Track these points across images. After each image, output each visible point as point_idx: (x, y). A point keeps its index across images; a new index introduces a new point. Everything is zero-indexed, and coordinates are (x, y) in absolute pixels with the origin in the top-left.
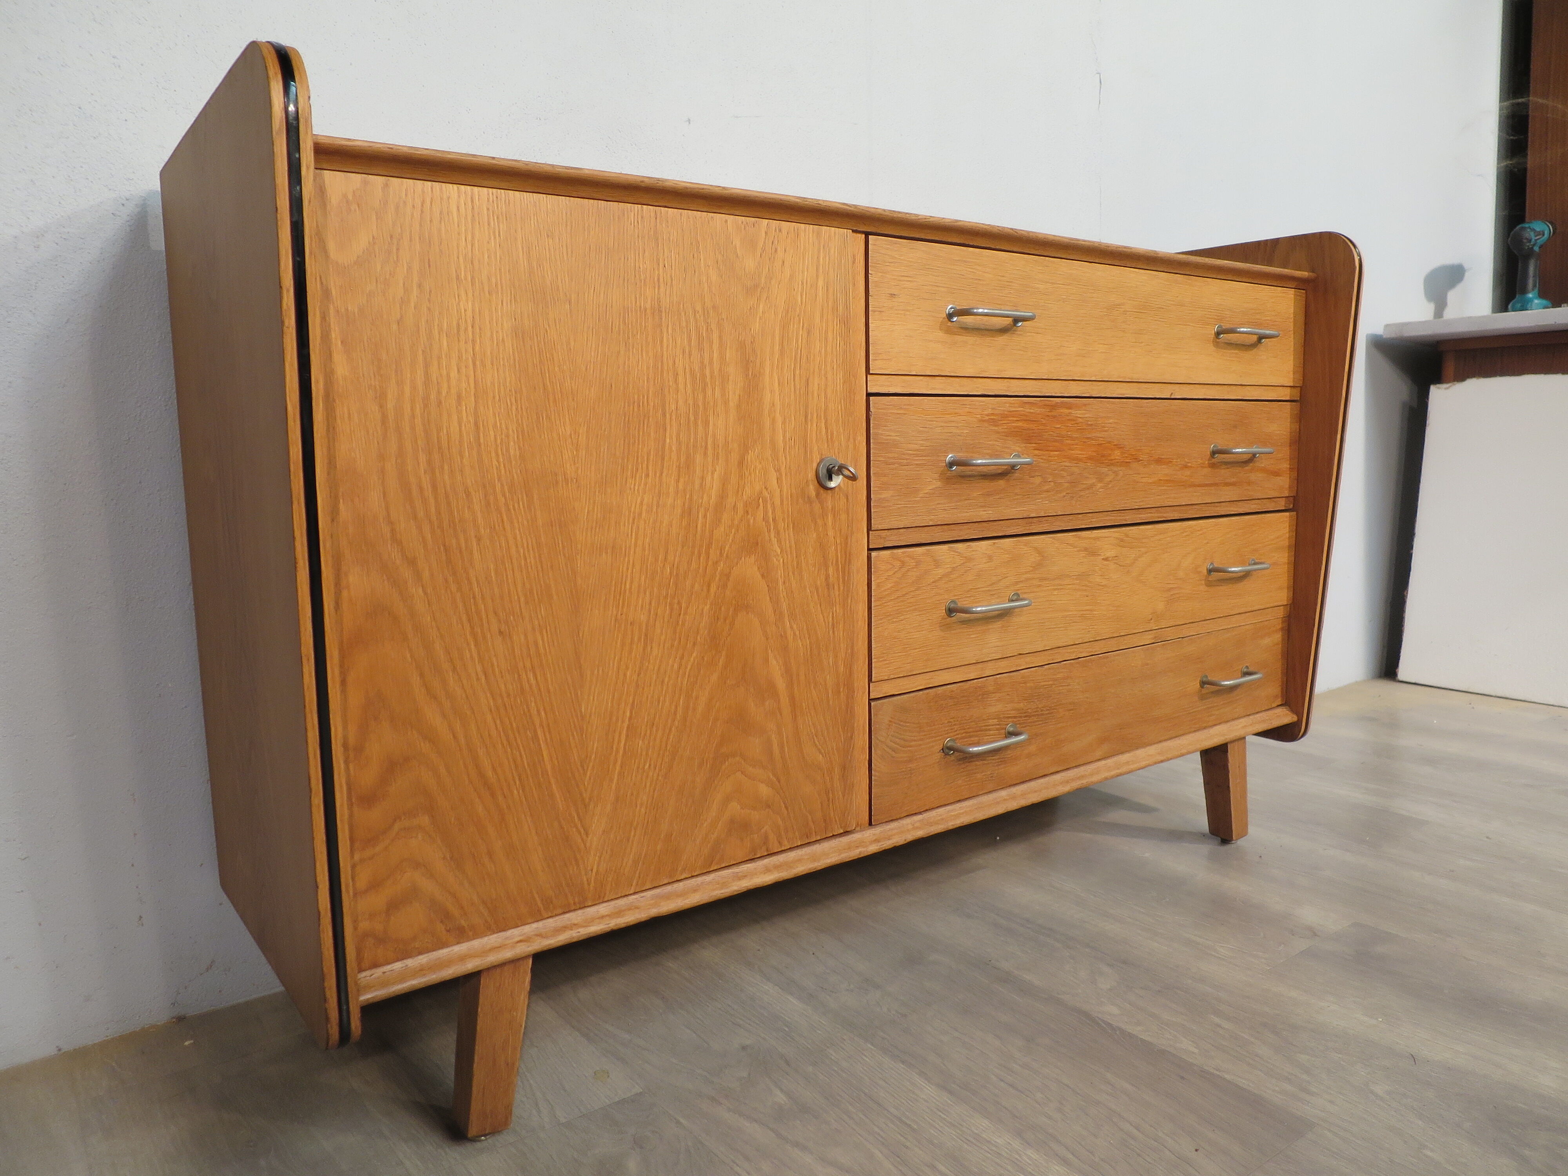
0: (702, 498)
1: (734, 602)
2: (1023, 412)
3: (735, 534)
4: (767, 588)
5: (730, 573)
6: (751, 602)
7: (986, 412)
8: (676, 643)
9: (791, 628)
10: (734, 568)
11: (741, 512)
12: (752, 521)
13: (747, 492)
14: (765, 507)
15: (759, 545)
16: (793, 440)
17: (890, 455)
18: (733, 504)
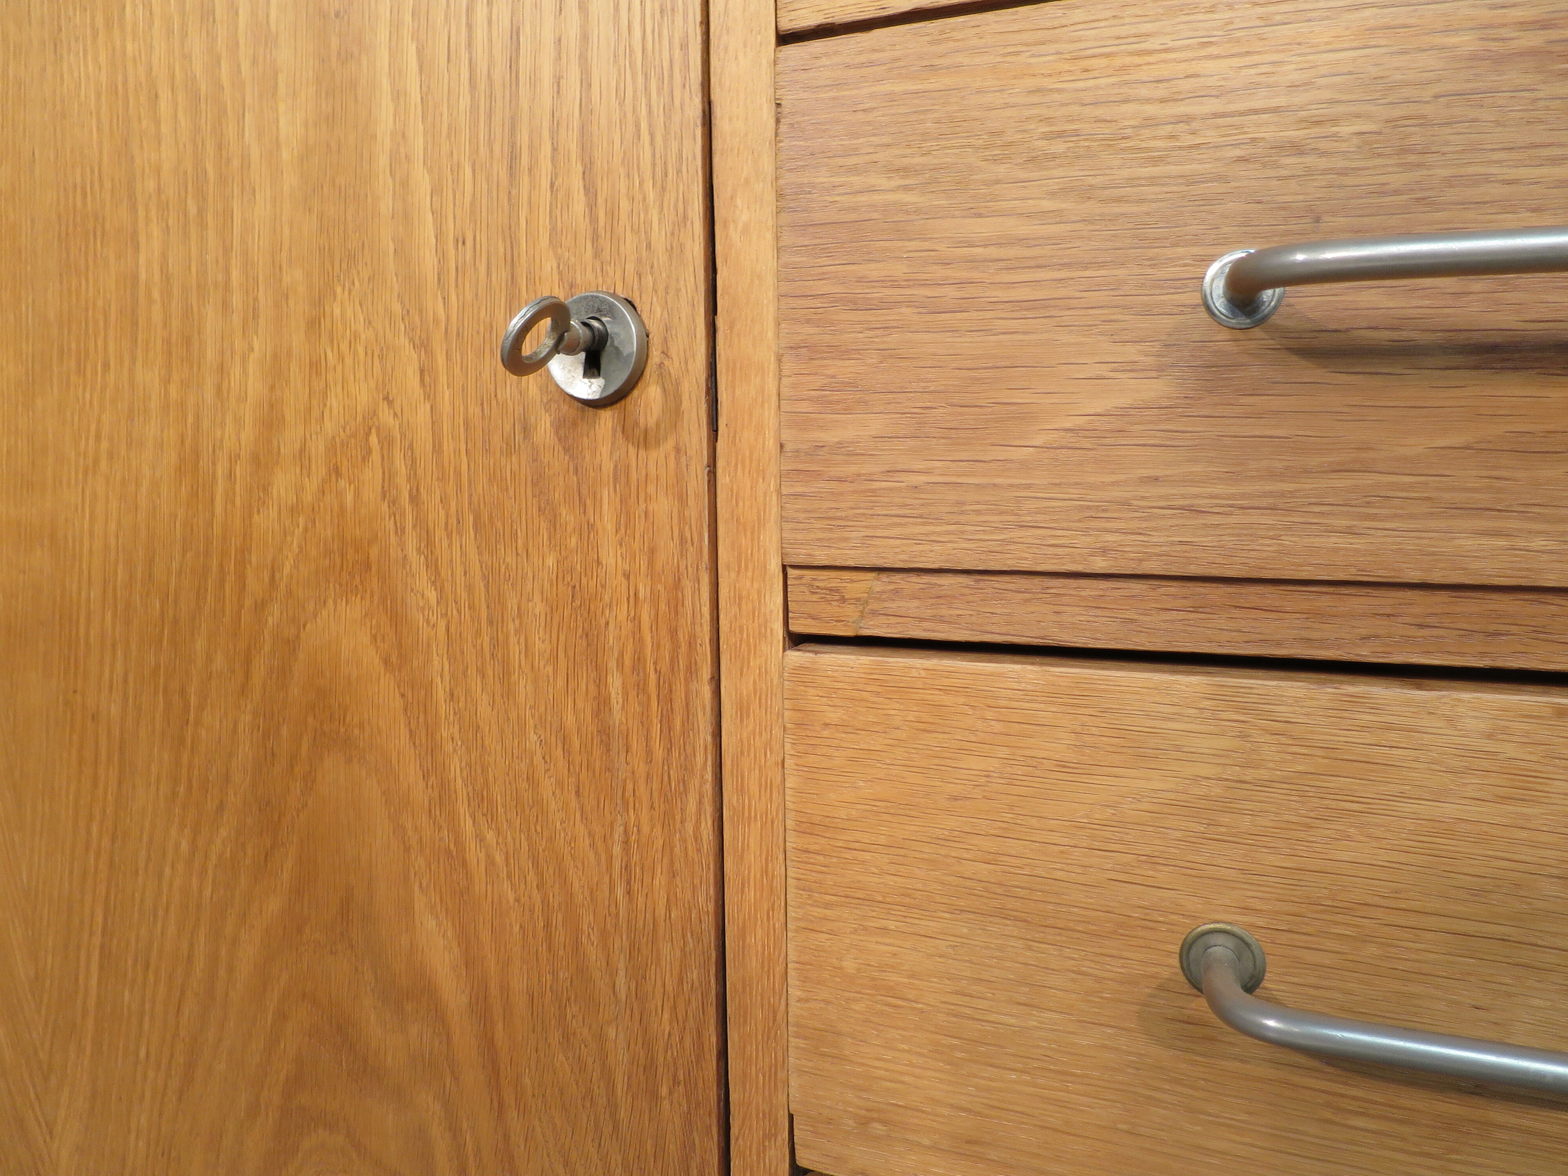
0: (223, 424)
1: (310, 720)
3: (306, 530)
4: (398, 703)
5: (298, 637)
6: (356, 731)
8: (182, 789)
9: (480, 838)
10: (308, 626)
11: (319, 471)
12: (349, 498)
13: (335, 412)
14: (386, 459)
15: (374, 569)
16: (469, 243)
17: (873, 270)
18: (297, 446)
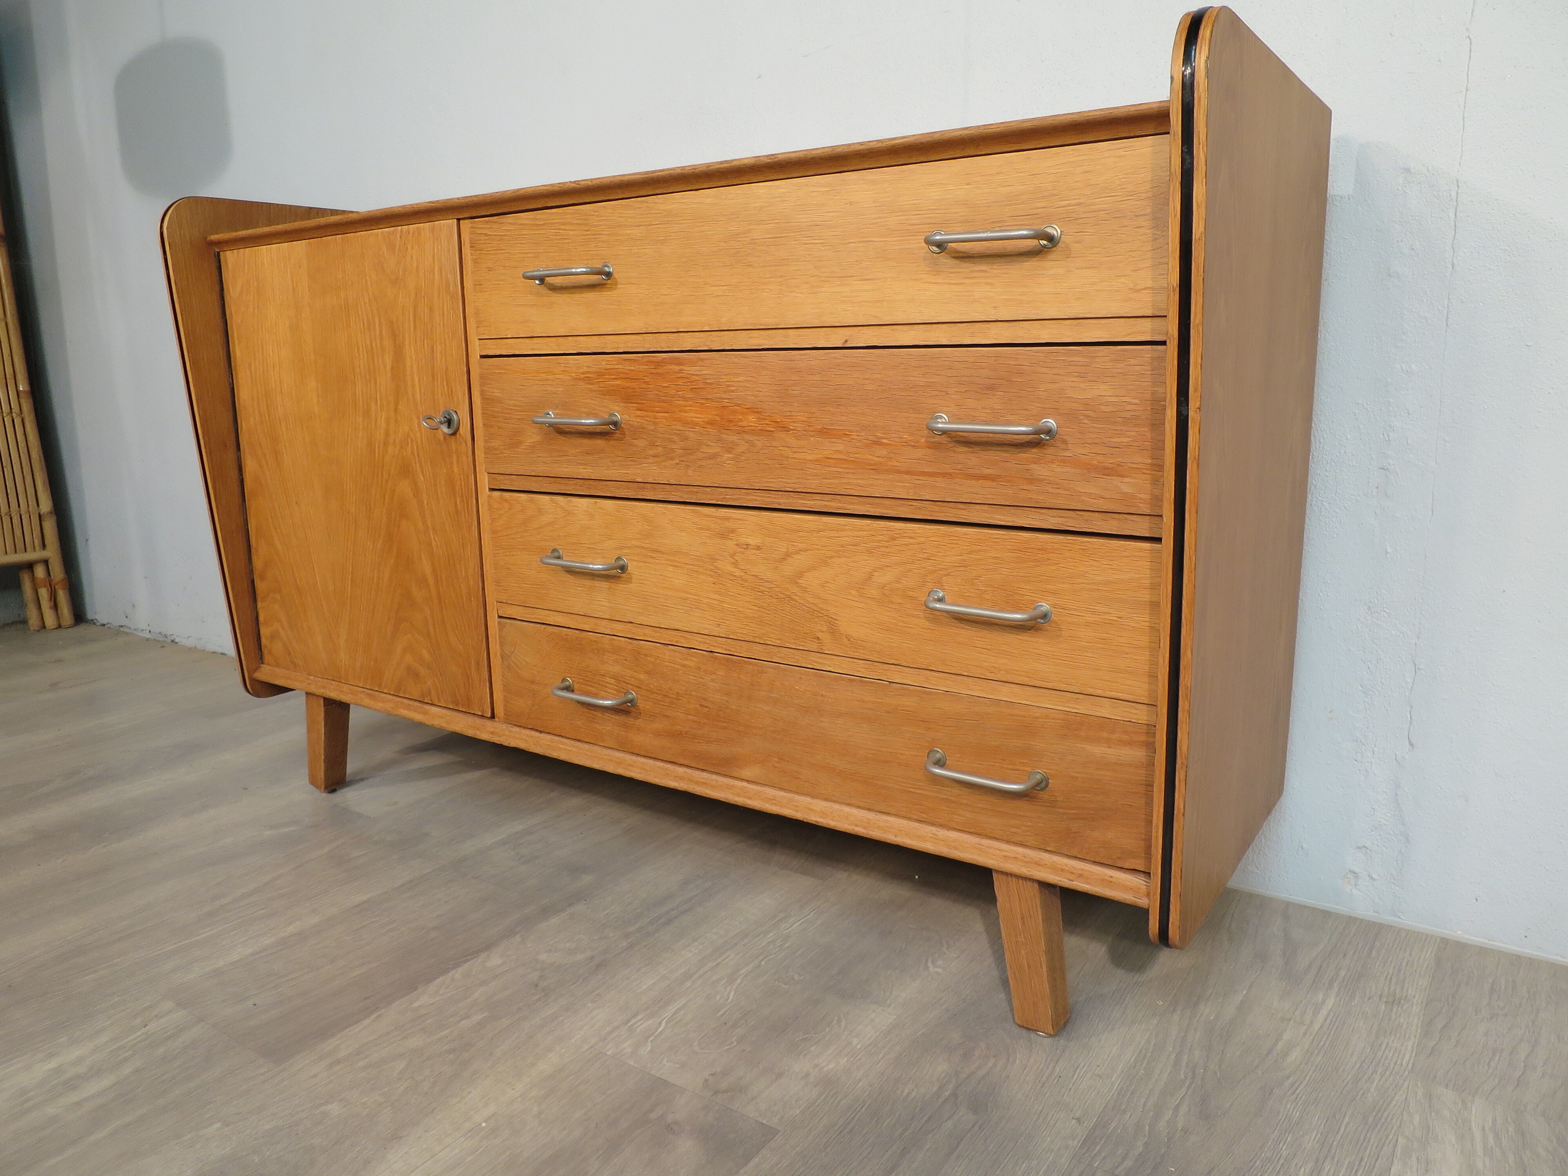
0: (376, 434)
1: (399, 511)
2: (622, 370)
3: (396, 462)
4: (417, 506)
5: (396, 489)
6: (409, 513)
7: (581, 371)
8: (371, 531)
9: (434, 539)
10: (398, 487)
11: (398, 447)
12: (405, 454)
13: (401, 433)
14: (412, 445)
15: (411, 472)
18: (393, 441)
